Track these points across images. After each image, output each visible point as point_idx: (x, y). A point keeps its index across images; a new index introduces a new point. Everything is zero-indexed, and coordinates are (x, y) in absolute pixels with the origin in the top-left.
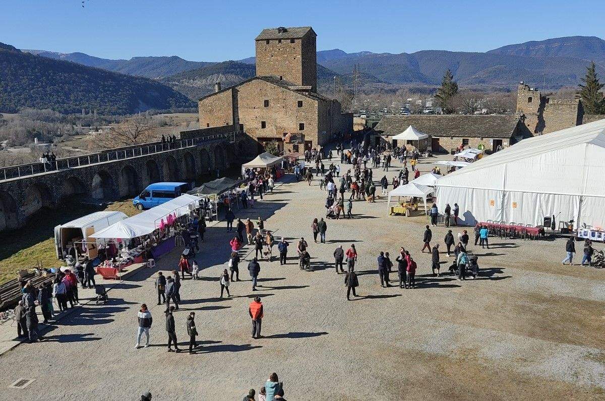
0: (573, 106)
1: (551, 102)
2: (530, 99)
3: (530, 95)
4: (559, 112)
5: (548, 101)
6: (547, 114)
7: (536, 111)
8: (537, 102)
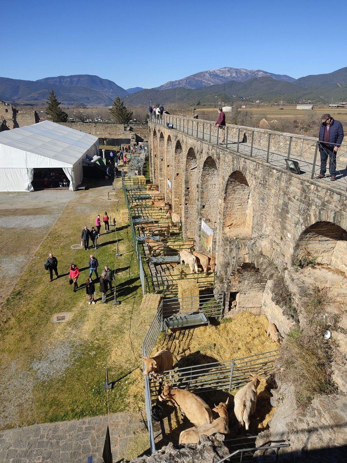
0: (32, 115)
1: (19, 112)
2: (7, 111)
3: (6, 107)
4: (25, 118)
5: (17, 112)
6: (19, 119)
7: (11, 118)
8: (11, 112)
